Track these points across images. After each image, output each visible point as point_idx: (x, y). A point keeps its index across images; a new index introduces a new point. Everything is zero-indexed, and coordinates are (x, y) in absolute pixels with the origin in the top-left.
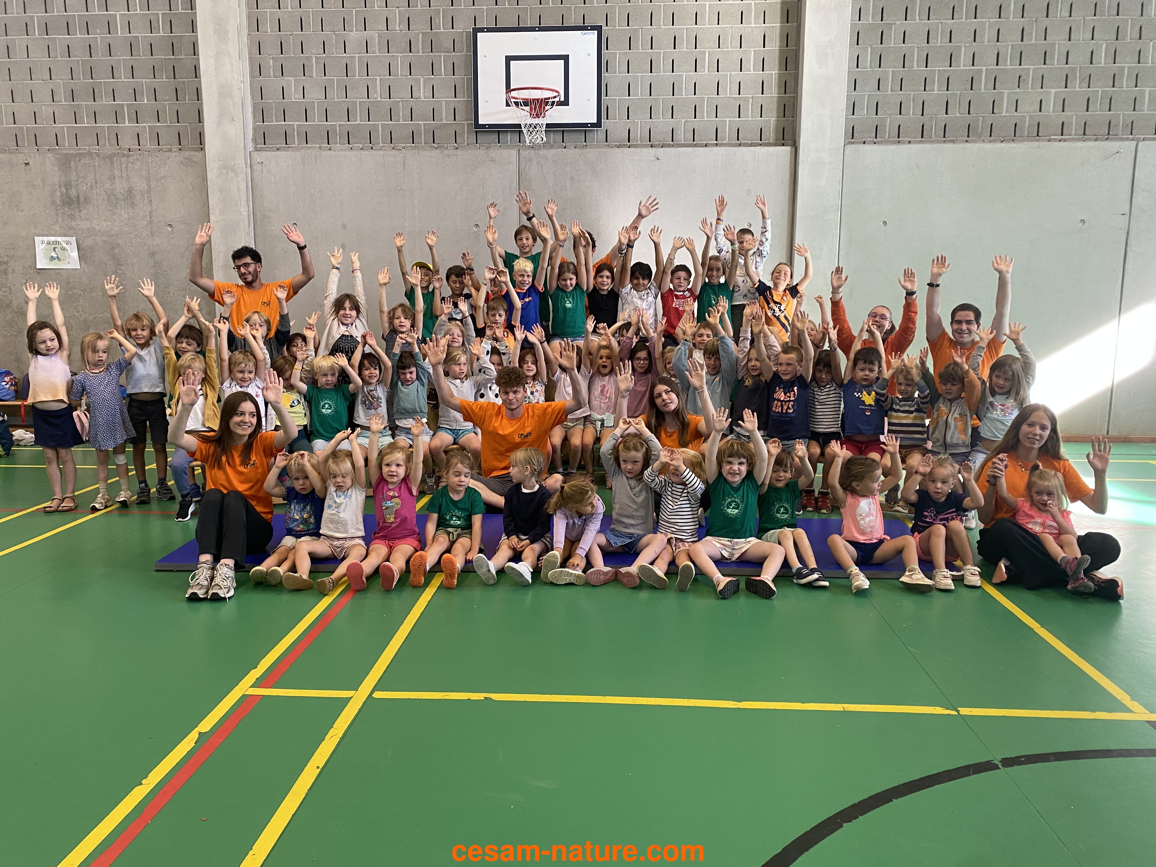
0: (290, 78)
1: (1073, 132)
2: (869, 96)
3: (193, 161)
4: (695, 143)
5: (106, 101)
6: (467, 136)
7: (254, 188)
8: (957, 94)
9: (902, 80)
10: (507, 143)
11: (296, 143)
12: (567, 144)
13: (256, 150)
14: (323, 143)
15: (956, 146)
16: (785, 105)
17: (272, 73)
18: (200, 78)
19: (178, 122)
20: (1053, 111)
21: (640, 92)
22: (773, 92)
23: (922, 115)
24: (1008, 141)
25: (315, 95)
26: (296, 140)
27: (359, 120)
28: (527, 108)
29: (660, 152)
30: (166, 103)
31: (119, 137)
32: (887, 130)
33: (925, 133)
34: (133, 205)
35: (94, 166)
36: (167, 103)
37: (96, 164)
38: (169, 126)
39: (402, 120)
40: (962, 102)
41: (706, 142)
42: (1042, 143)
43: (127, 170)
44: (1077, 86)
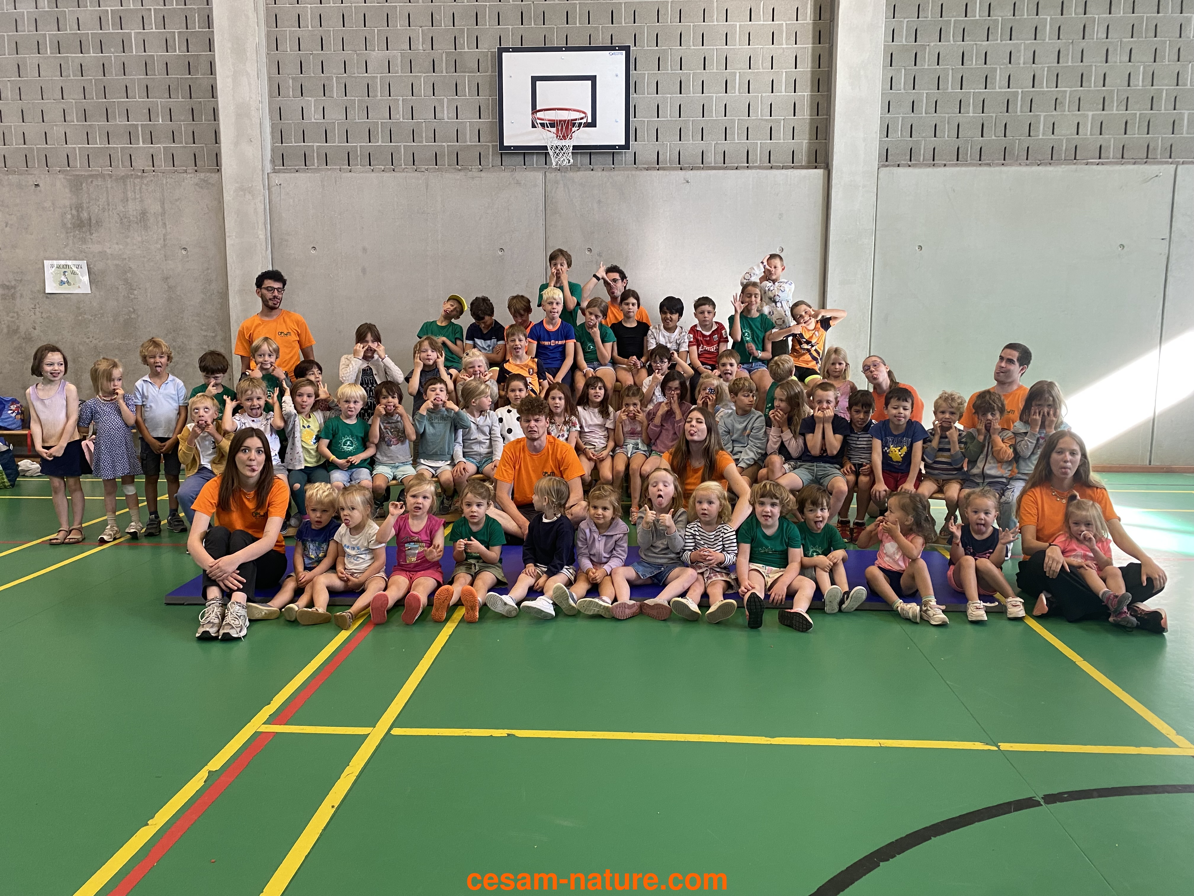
0: (310, 99)
1: (1111, 156)
2: (903, 118)
3: (210, 183)
4: (725, 165)
5: (119, 121)
6: (492, 158)
7: (272, 211)
8: (992, 117)
9: (936, 102)
10: (533, 165)
11: (316, 165)
12: (595, 167)
13: (275, 171)
14: (343, 165)
15: (992, 169)
16: (817, 127)
17: (291, 93)
18: (217, 98)
19: (194, 143)
20: (1091, 134)
21: (669, 113)
22: (805, 114)
23: (958, 138)
24: (1046, 164)
25: (335, 115)
26: (316, 161)
27: (380, 142)
28: (554, 130)
29: (690, 174)
30: (182, 123)
31: (132, 157)
32: (922, 152)
33: (960, 156)
34: (146, 228)
35: (107, 187)
36: (183, 125)
37: (109, 186)
38: (185, 147)
39: (425, 141)
40: (997, 125)
41: (736, 165)
42: (1079, 167)
43: (141, 192)
44: (1115, 108)
